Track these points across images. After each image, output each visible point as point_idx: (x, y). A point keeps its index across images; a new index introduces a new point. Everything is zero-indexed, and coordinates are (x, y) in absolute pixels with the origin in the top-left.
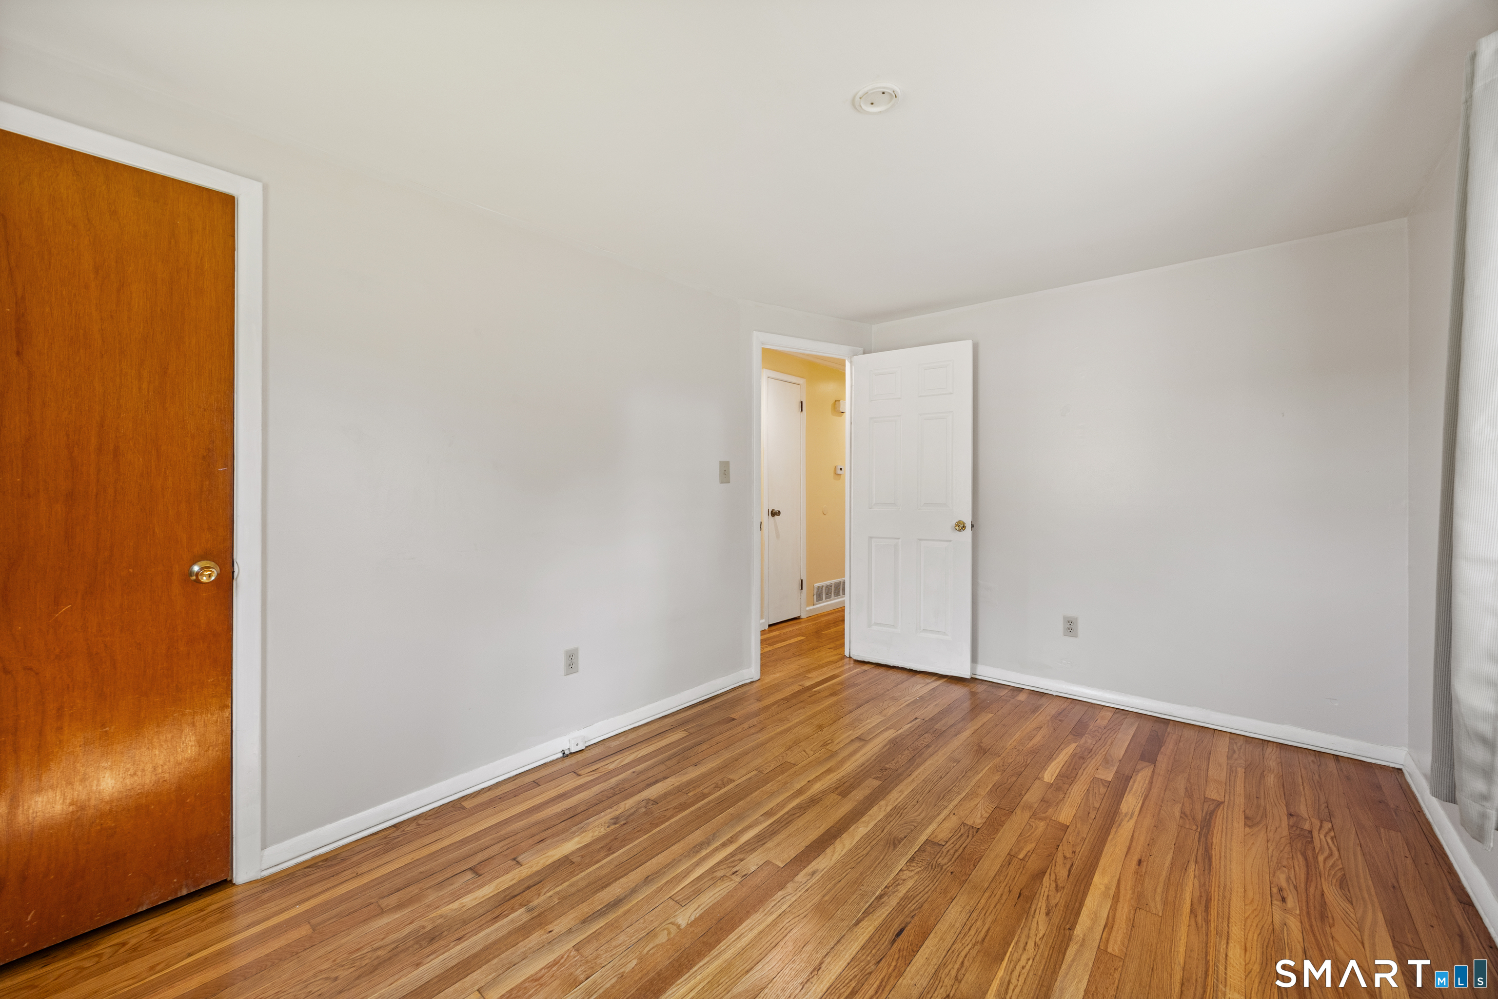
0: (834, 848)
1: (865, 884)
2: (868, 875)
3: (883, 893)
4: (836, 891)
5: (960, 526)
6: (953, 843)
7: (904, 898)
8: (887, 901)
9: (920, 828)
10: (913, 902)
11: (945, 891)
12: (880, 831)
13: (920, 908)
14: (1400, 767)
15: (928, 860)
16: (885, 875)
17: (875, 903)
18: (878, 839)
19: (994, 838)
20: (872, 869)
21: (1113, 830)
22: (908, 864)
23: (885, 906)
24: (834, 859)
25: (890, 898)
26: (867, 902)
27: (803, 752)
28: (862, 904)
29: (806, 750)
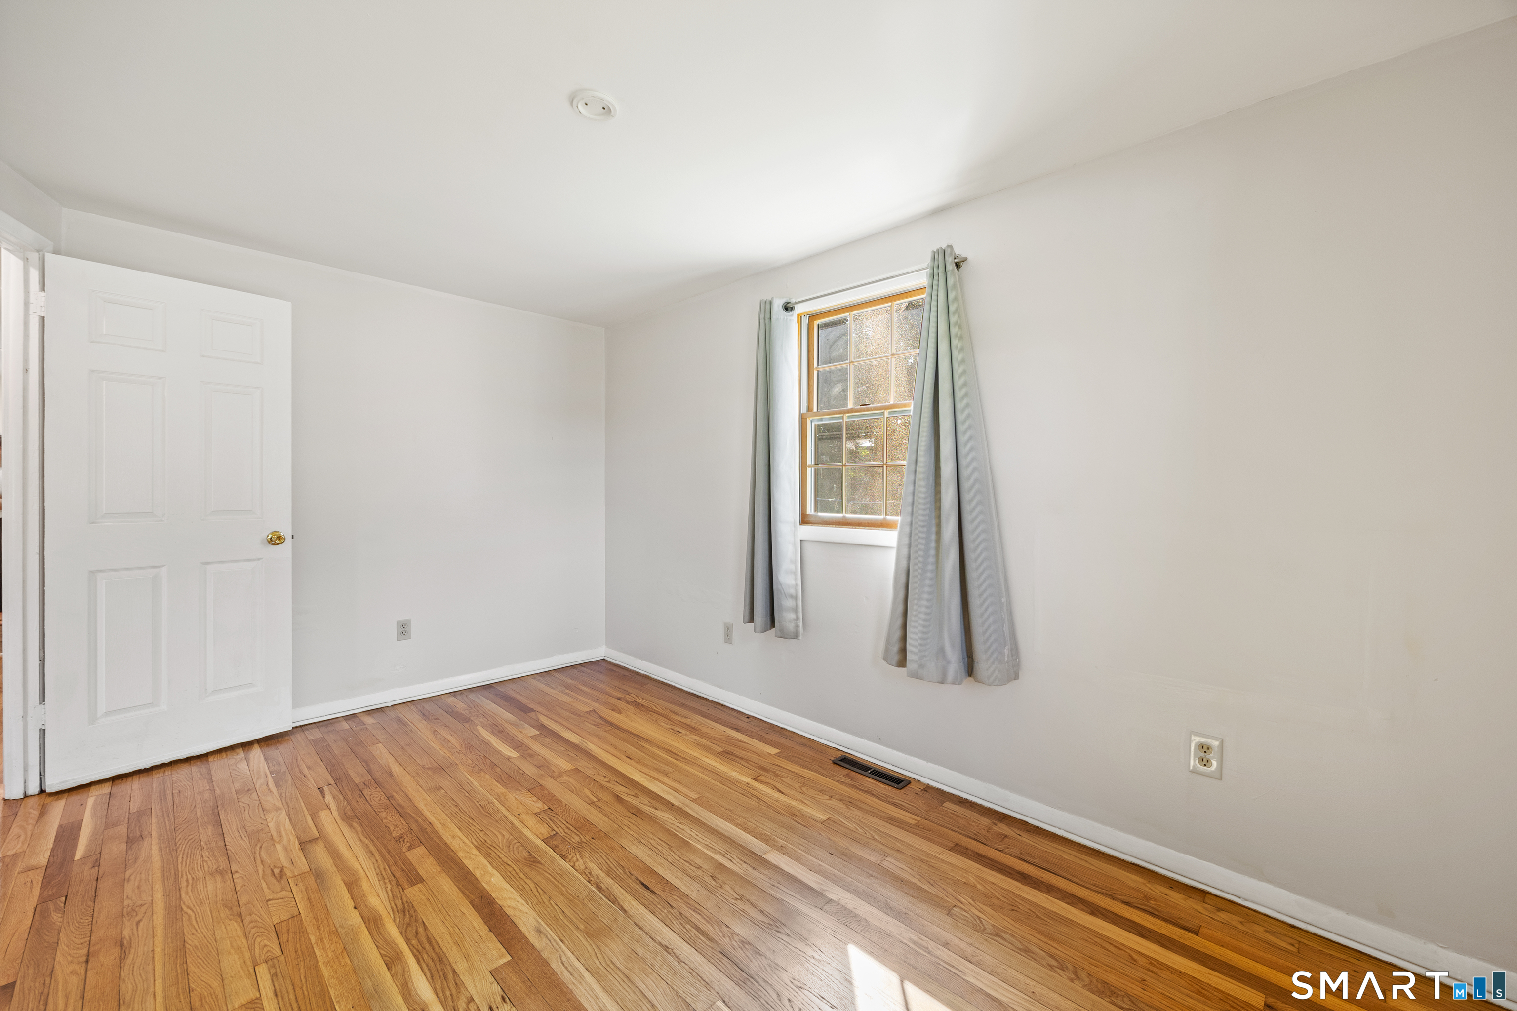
0: (509, 907)
1: (577, 895)
2: (567, 890)
3: (595, 886)
4: (576, 918)
5: (276, 540)
6: (558, 828)
7: (608, 874)
8: (606, 885)
9: (524, 840)
10: (615, 870)
11: (612, 849)
12: (507, 867)
13: (623, 867)
14: (602, 658)
15: (570, 847)
16: (573, 878)
17: (606, 894)
18: (518, 871)
19: (566, 805)
20: (560, 885)
21: (593, 754)
22: (567, 860)
23: (611, 887)
24: (527, 910)
25: (604, 882)
26: (601, 898)
27: (269, 903)
28: (602, 902)
29: (267, 898)
